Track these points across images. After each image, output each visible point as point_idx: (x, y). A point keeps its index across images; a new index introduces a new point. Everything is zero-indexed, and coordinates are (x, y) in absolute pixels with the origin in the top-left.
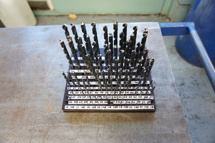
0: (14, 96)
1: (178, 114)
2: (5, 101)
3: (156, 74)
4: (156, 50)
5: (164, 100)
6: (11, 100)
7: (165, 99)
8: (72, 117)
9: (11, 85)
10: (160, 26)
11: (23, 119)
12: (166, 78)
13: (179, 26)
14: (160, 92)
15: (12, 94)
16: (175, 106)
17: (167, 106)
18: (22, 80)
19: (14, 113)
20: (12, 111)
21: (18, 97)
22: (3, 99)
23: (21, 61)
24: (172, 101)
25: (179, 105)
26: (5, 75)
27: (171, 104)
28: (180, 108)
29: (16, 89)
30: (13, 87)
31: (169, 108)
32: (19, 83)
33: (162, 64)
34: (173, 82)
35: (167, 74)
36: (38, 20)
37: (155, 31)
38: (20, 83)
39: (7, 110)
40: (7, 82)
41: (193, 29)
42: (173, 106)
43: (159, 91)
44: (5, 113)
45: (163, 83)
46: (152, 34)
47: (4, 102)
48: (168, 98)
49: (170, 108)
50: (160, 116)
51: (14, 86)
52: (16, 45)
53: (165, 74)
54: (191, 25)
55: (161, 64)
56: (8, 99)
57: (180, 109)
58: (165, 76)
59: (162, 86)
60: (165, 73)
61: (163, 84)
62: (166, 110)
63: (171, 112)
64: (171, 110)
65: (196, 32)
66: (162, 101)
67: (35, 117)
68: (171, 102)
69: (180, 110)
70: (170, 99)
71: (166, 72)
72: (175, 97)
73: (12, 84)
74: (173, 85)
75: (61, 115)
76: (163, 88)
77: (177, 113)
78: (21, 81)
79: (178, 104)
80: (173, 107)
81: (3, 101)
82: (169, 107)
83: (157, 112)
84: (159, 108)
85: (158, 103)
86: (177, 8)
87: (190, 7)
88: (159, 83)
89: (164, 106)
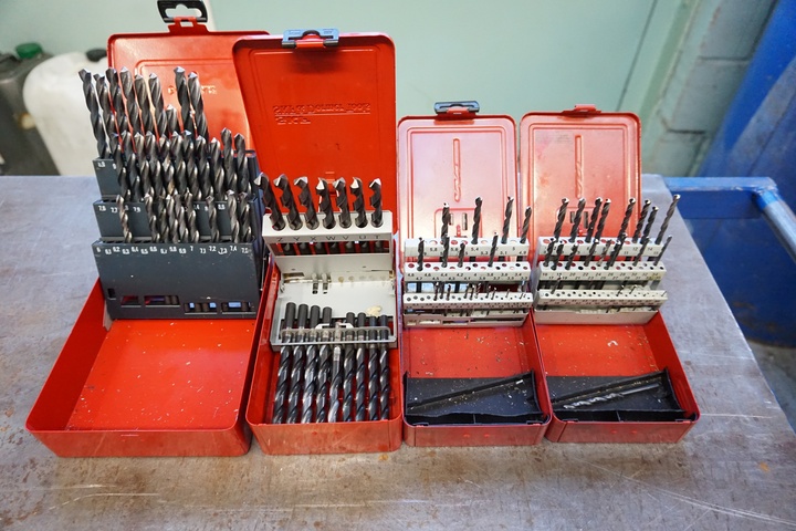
5: (737, 421)
7: (737, 417)
10: (667, 186)
12: (726, 351)
14: (716, 394)
16: (777, 443)
17: (751, 443)
24: (765, 426)
25: (790, 439)
27: (760, 437)
31: (760, 451)
33: (702, 304)
34: (752, 361)
35: (726, 336)
41: (776, 199)
42: (770, 441)
43: (712, 392)
45: (717, 365)
48: (747, 414)
49: (761, 447)
50: (736, 475)
53: (717, 335)
54: (767, 188)
55: (699, 305)
58: (720, 344)
59: (717, 376)
60: (715, 331)
61: (717, 368)
62: (751, 454)
63: (769, 461)
64: (766, 457)
65: (788, 209)
66: (731, 425)
67: (295, 477)
68: (762, 430)
70: (756, 419)
71: (718, 330)
72: (769, 412)
74: (753, 373)
76: (723, 381)
77: (790, 467)
79: (786, 436)
80: (774, 446)
82: (759, 444)
83: (722, 464)
84: (725, 450)
85: (716, 430)
86: (662, 140)
87: (704, 139)
88: (703, 364)
89: (739, 441)
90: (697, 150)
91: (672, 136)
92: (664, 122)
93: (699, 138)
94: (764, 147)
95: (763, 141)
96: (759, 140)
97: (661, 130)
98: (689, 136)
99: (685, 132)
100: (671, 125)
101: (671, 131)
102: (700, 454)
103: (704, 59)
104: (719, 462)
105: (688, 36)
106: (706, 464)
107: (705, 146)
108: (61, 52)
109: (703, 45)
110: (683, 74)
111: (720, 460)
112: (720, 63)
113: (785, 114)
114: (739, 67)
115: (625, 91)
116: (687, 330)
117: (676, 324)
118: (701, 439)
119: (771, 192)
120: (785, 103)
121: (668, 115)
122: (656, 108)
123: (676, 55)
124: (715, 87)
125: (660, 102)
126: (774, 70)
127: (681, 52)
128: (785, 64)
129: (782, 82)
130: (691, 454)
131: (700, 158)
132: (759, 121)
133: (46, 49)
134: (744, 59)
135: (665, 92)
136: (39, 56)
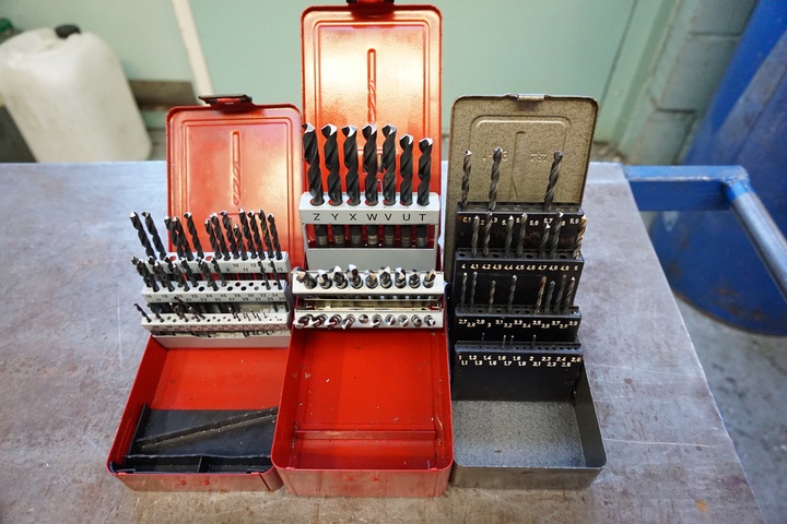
0: (85, 420)
1: (739, 508)
2: (49, 440)
3: (633, 349)
4: (623, 260)
5: (677, 450)
6: (74, 436)
7: (678, 446)
8: (318, 511)
9: (75, 374)
10: (626, 176)
11: (117, 515)
12: (673, 366)
13: (692, 178)
14: (656, 418)
15: (78, 413)
16: (720, 476)
17: (690, 477)
18: (121, 357)
19: (83, 490)
20: (74, 480)
21: (101, 425)
22: (40, 432)
23: (117, 285)
24: (708, 456)
25: (736, 473)
26: (56, 336)
27: (702, 469)
28: (742, 485)
29: (97, 392)
30: (83, 386)
31: (700, 486)
32: (106, 368)
33: (652, 312)
34: (702, 380)
35: (675, 349)
36: (155, 144)
37: (610, 194)
38: (111, 369)
39: (53, 478)
40: (59, 363)
41: (746, 190)
42: (712, 475)
43: (652, 416)
44: (48, 491)
45: (661, 383)
46: (600, 201)
47: (47, 444)
48: (690, 442)
49: (702, 482)
50: (668, 516)
51: (88, 381)
52: (100, 226)
53: (664, 350)
54: (737, 178)
55: (648, 312)
56: (60, 434)
57: (741, 490)
58: (666, 359)
59: (660, 397)
60: (663, 344)
61: (661, 387)
62: (689, 491)
63: (709, 498)
64: (706, 494)
65: (758, 201)
66: (669, 456)
67: (170, 511)
68: (704, 462)
69: (745, 495)
70: (699, 449)
71: (666, 343)
72: (715, 440)
73: (81, 372)
74: (701, 394)
75: (276, 505)
76: (666, 402)
77: (732, 506)
78: (117, 361)
79: (732, 468)
80: (716, 480)
81: (41, 440)
82: (700, 479)
83: (654, 502)
84: (660, 485)
85: (652, 462)
86: (650, 120)
87: (694, 119)
88: (645, 382)
89: (676, 475)
90: (688, 131)
91: (661, 116)
92: (653, 101)
93: (690, 117)
94: (752, 128)
95: (751, 122)
96: (747, 120)
97: (650, 109)
98: (678, 116)
99: (675, 111)
100: (661, 104)
101: (660, 110)
102: (632, 490)
103: (695, 34)
104: (652, 500)
105: (678, 10)
106: (636, 502)
107: (695, 126)
108: (31, 27)
109: (694, 19)
110: (673, 51)
111: (653, 497)
112: (713, 39)
113: (773, 93)
114: (732, 42)
115: (613, 68)
116: (631, 342)
117: (620, 335)
118: (633, 472)
119: (742, 182)
120: (775, 81)
121: (657, 93)
122: (645, 86)
123: (666, 30)
124: (706, 64)
125: (650, 80)
126: (765, 45)
127: (672, 28)
128: (776, 40)
129: (771, 59)
130: (620, 490)
131: (690, 138)
132: (747, 99)
133: (16, 24)
134: (737, 34)
135: (655, 68)
136: (8, 32)
